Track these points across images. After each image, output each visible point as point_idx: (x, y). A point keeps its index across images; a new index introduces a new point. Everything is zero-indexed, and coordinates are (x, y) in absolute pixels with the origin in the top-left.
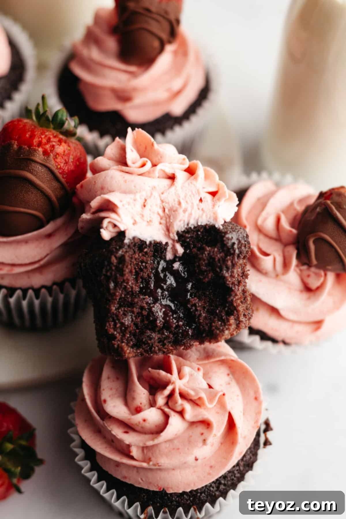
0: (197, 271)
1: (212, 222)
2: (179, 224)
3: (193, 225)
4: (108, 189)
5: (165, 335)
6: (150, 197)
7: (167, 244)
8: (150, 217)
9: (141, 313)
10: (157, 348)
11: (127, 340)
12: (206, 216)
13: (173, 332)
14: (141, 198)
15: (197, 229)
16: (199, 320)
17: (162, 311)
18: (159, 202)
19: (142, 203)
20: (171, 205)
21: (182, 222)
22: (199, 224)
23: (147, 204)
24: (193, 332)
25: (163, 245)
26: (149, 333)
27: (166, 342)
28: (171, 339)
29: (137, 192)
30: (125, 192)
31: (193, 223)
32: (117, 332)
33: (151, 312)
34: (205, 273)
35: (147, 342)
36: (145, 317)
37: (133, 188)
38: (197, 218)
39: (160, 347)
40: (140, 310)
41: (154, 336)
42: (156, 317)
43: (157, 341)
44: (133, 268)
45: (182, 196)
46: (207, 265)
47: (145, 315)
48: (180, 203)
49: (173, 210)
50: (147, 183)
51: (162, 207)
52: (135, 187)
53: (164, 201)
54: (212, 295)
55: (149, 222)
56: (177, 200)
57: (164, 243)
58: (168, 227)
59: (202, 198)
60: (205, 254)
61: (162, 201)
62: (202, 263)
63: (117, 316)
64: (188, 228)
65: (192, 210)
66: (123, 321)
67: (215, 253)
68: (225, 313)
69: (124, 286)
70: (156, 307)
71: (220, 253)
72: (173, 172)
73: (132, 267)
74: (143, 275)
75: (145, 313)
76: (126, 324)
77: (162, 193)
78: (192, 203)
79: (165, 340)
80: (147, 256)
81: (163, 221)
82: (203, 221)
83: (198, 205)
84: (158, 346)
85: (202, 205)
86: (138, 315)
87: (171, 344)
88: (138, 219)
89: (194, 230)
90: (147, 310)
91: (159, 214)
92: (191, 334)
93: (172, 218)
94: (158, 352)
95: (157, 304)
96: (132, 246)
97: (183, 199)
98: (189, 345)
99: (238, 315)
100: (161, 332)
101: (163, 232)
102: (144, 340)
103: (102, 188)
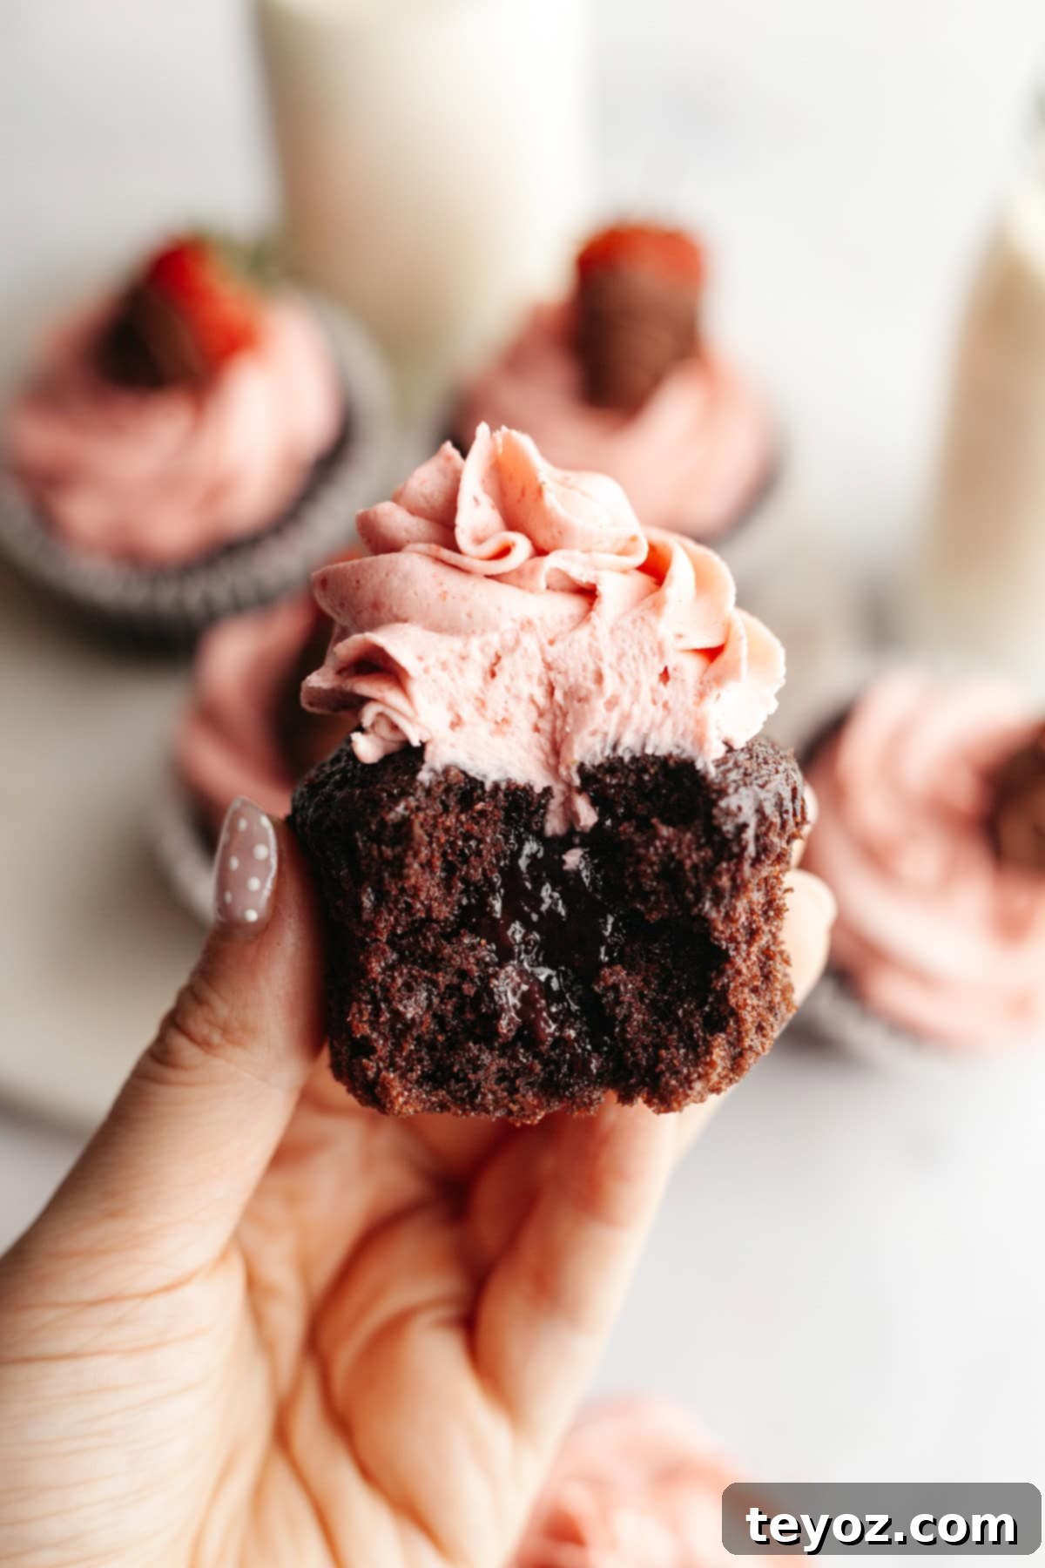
0: (631, 887)
1: (688, 750)
2: (589, 740)
3: (631, 751)
4: (390, 610)
5: (521, 1062)
6: (513, 650)
7: (547, 791)
8: (506, 710)
9: (459, 988)
10: (490, 1097)
11: (406, 1059)
12: (675, 725)
13: (545, 1057)
14: (482, 650)
15: (640, 765)
16: (623, 1030)
17: (519, 993)
18: (538, 668)
19: (487, 665)
20: (572, 680)
21: (599, 737)
22: (649, 751)
23: (500, 669)
24: (605, 1064)
25: (535, 796)
26: (474, 1049)
27: (520, 1082)
28: (536, 1077)
29: (474, 632)
30: (438, 628)
31: (629, 743)
32: (380, 1034)
33: (486, 991)
34: (653, 898)
35: (466, 1074)
36: (468, 1000)
37: (464, 617)
38: (644, 730)
39: (500, 1094)
40: (455, 980)
41: (487, 1062)
42: (497, 1007)
43: (495, 1076)
44: (437, 854)
45: (609, 657)
46: (657, 877)
47: (468, 996)
48: (599, 678)
49: (577, 696)
50: (509, 604)
51: (546, 682)
52: (469, 615)
53: (554, 666)
54: (668, 960)
55: (502, 724)
56: (591, 667)
57: (538, 789)
58: (558, 746)
59: (670, 670)
60: (656, 849)
61: (549, 667)
62: (645, 871)
63: (386, 989)
64: (614, 758)
65: (633, 703)
66: (401, 1008)
67: (684, 846)
68: (700, 1019)
69: (406, 902)
70: (502, 976)
71: (700, 848)
72: (592, 581)
73: (432, 851)
74: (467, 873)
75: (469, 989)
76: (409, 1016)
77: (551, 642)
78: (637, 683)
79: (516, 1077)
80: (484, 822)
81: (545, 725)
82: (663, 743)
83: (653, 690)
84: (494, 1093)
85: (666, 692)
86: (448, 991)
87: (536, 1089)
88: (467, 712)
89: (632, 767)
90: (477, 980)
91: (533, 701)
92: (595, 1071)
93: (570, 719)
94: (491, 1108)
95: (509, 969)
96: (438, 791)
97: (611, 666)
98: (586, 1100)
99: (739, 1033)
100: (509, 1053)
101: (541, 756)
102: (456, 1069)
103: (376, 606)
